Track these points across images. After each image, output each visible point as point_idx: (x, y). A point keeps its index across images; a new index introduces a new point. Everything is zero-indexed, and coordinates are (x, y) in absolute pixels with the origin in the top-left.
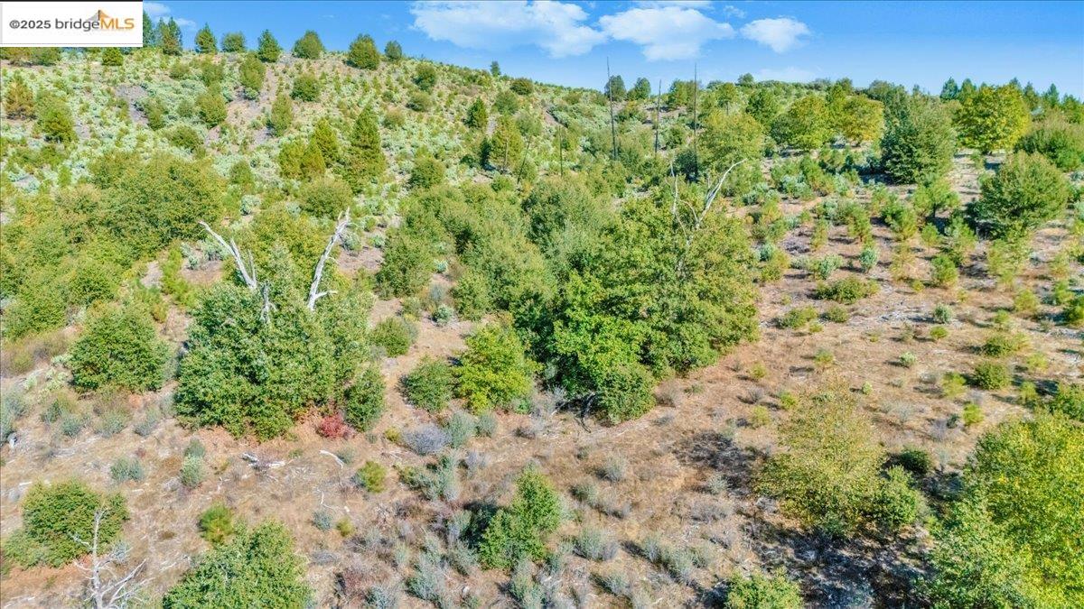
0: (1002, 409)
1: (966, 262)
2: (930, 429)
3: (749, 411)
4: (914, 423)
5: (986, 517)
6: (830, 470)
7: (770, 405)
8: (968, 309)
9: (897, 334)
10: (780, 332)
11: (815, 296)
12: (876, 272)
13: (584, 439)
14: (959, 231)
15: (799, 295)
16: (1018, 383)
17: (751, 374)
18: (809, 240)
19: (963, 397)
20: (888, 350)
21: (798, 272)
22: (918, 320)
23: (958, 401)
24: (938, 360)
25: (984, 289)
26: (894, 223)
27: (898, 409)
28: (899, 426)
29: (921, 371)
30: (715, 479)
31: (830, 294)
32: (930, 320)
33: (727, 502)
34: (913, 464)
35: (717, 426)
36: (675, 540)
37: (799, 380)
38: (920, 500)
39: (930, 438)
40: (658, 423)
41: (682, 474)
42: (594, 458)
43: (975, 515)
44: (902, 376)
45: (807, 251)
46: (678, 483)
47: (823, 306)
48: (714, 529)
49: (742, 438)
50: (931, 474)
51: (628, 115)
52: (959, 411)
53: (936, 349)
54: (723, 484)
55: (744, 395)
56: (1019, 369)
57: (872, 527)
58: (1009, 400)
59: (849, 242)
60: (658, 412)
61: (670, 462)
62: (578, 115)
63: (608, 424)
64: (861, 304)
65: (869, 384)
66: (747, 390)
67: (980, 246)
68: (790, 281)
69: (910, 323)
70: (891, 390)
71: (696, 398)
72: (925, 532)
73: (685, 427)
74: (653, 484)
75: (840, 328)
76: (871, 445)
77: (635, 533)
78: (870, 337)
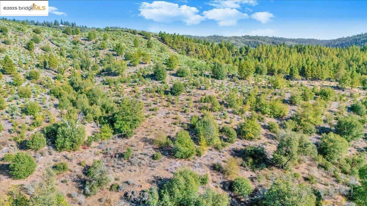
0: (178, 127)
1: (171, 101)
2: (171, 132)
3: (148, 133)
4: (169, 131)
5: (177, 142)
6: (161, 140)
7: (150, 132)
8: (173, 111)
9: (164, 117)
10: (147, 118)
11: (150, 110)
12: (159, 104)
13: (126, 142)
14: (170, 95)
15: (148, 110)
16: (179, 123)
17: (146, 127)
18: (146, 97)
19: (173, 126)
20: (163, 120)
21: (146, 105)
22: (166, 114)
23: (173, 127)
24: (169, 121)
25: (174, 107)
26: (159, 93)
27: (167, 130)
28: (167, 132)
29: (168, 123)
30: (147, 143)
31: (153, 110)
32: (168, 114)
33: (150, 146)
34: (169, 137)
35: (145, 136)
36: (145, 151)
37: (152, 127)
38: (171, 141)
39: (171, 133)
40: (136, 137)
41: (143, 144)
42: (129, 144)
43: (176, 142)
44: (166, 124)
45: (146, 100)
46: (143, 145)
47: (152, 112)
48: (149, 149)
49: (148, 137)
50: (171, 138)
51: (76, 42)
52: (173, 129)
53: (170, 119)
54: (149, 144)
55: (146, 131)
56: (180, 121)
57: (166, 145)
58: (179, 126)
59: (153, 97)
60: (135, 136)
61: (140, 143)
62: (60, 42)
63: (128, 139)
64: (158, 111)
65: (162, 127)
66: (147, 130)
67: (173, 98)
68: (145, 107)
69: (165, 115)
70: (165, 127)
71: (139, 132)
72: (171, 145)
73: (140, 137)
74: (140, 146)
75: (156, 116)
76: (165, 136)
77: (140, 152)
78: (160, 118)
